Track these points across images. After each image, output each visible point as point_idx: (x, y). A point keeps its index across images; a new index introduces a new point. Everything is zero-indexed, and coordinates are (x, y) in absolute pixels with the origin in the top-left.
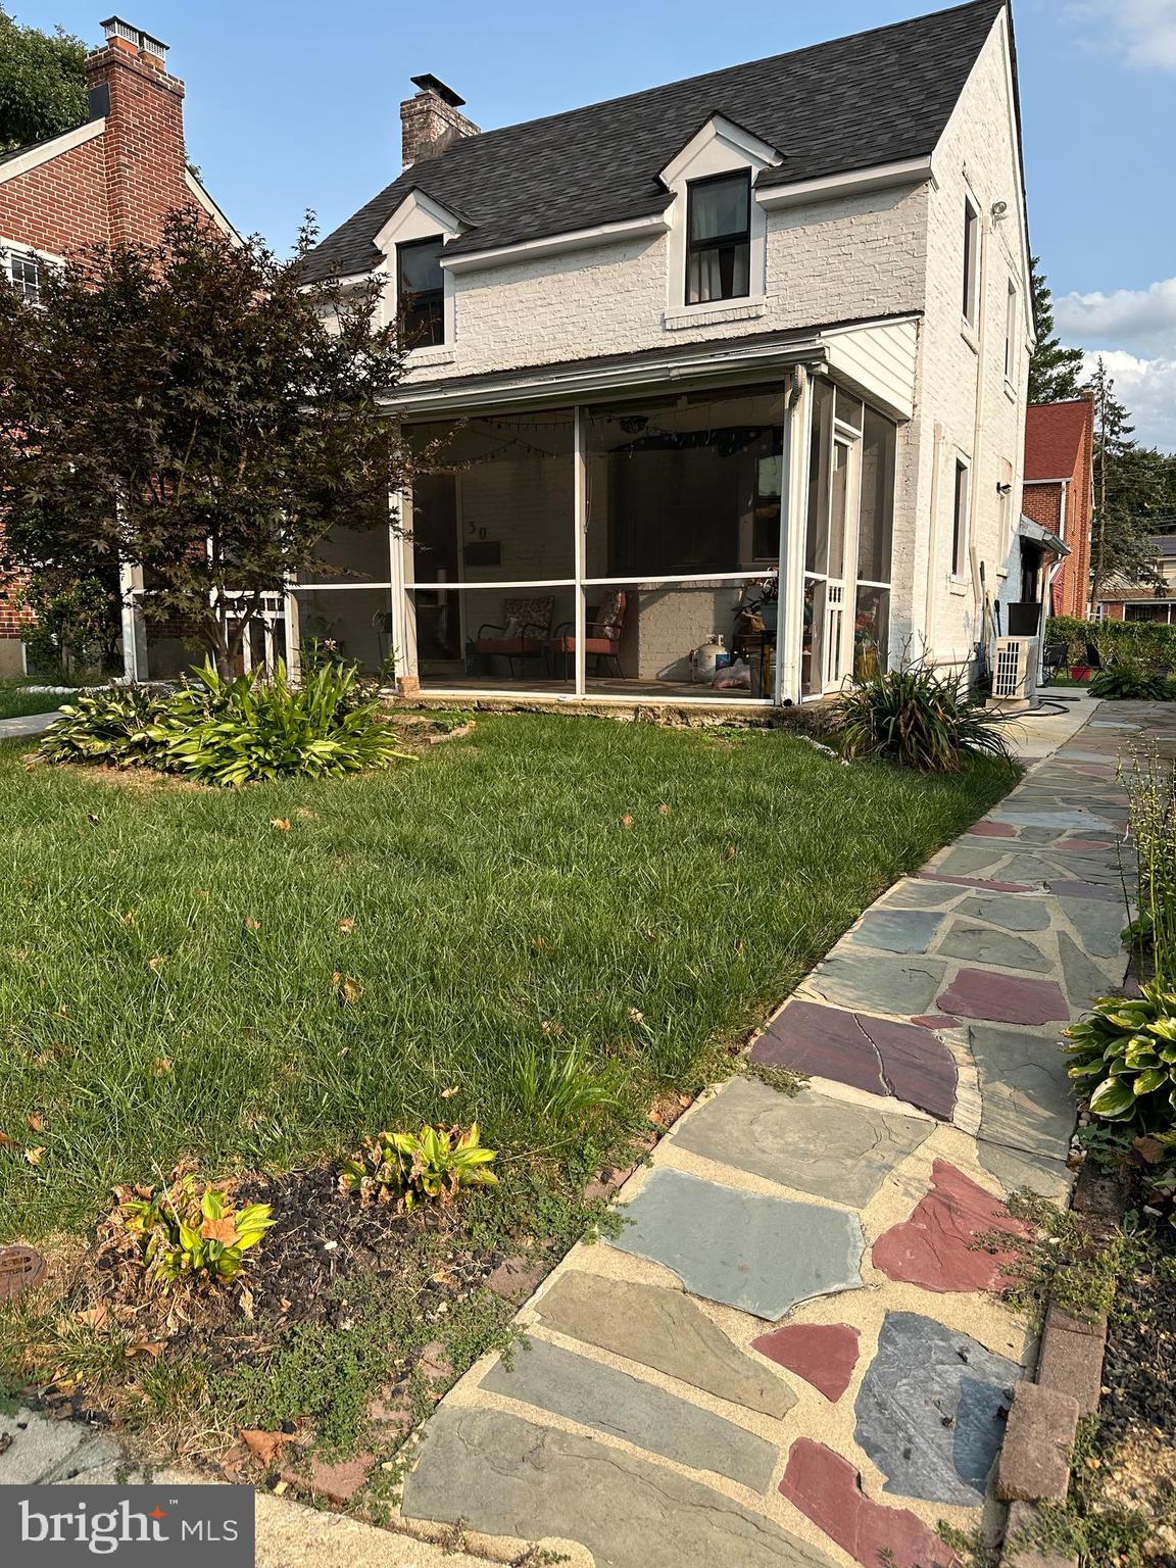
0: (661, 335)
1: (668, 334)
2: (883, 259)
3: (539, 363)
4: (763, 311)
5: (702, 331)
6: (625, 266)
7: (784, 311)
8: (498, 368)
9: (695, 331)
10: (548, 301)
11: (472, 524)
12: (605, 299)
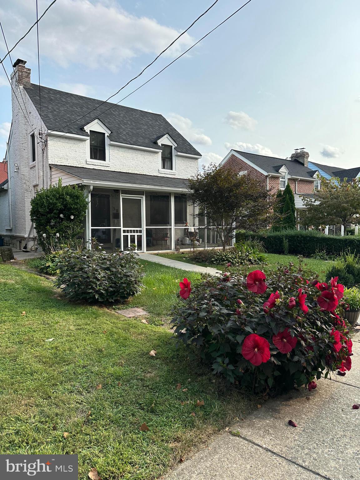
0: (158, 173)
1: (159, 174)
2: (193, 170)
3: (132, 173)
4: (176, 174)
5: (165, 175)
6: (151, 157)
7: (179, 175)
8: (121, 171)
9: (164, 175)
10: (134, 159)
11: (114, 208)
12: (146, 163)
